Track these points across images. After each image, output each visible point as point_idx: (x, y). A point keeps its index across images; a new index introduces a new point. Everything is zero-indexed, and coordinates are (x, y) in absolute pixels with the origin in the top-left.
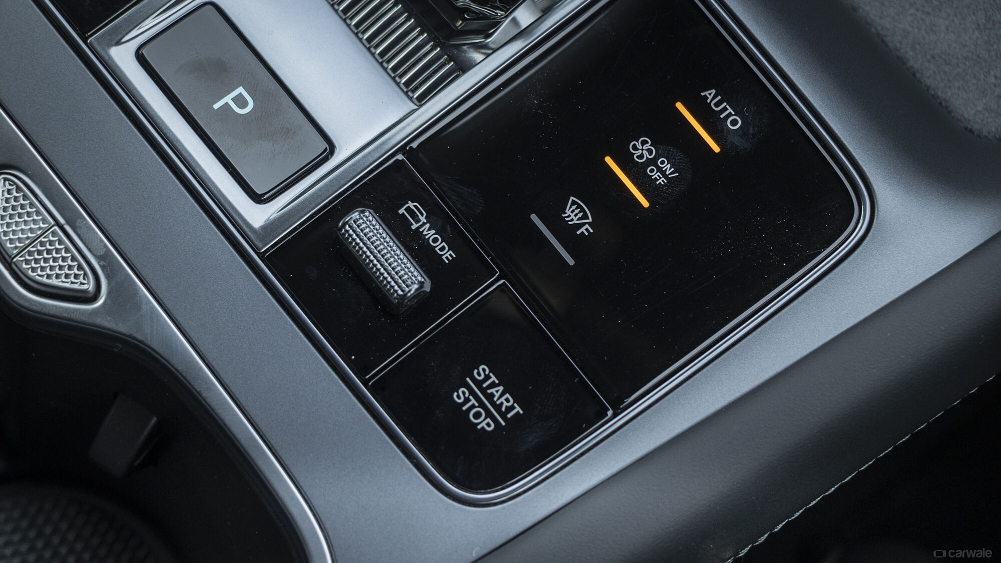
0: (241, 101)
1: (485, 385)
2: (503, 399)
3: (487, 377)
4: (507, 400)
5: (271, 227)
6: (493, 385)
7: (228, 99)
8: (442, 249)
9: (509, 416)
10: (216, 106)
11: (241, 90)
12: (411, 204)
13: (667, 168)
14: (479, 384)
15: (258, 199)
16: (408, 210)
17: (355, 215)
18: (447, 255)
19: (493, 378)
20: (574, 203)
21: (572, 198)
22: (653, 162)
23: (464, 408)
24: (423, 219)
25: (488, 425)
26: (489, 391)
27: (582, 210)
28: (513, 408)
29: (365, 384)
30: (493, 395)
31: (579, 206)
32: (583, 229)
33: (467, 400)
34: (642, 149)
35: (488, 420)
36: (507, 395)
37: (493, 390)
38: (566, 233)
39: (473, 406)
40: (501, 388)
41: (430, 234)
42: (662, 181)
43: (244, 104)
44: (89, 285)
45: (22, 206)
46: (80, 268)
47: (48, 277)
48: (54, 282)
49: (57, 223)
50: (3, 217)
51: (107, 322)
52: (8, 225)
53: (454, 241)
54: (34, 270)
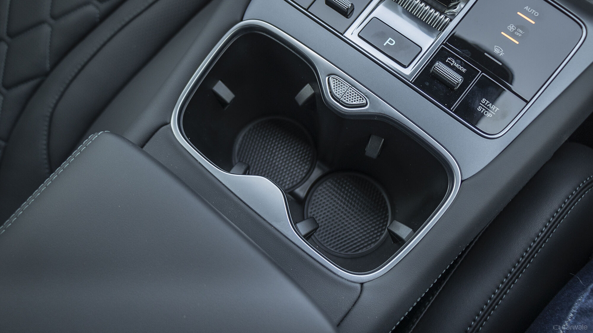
1: (486, 104)
2: (492, 107)
3: (486, 102)
4: (494, 107)
5: (412, 74)
6: (488, 104)
7: (387, 42)
8: (462, 69)
9: (496, 111)
10: (385, 45)
11: (390, 39)
12: (449, 59)
13: (521, 31)
14: (484, 104)
15: (405, 67)
16: (449, 60)
17: (437, 64)
18: (464, 70)
19: (488, 102)
20: (496, 47)
21: (495, 46)
22: (516, 31)
23: (482, 112)
24: (454, 62)
25: (490, 115)
26: (488, 106)
27: (499, 49)
28: (496, 109)
29: (451, 111)
30: (489, 106)
31: (498, 48)
32: (501, 54)
33: (482, 110)
34: (512, 28)
35: (490, 114)
36: (493, 106)
37: (489, 105)
38: (496, 56)
39: (484, 111)
40: (491, 104)
41: (457, 66)
42: (520, 35)
43: (392, 42)
44: (365, 102)
45: (339, 84)
46: (360, 97)
47: (352, 102)
48: (354, 103)
49: (350, 87)
50: (334, 89)
51: (372, 111)
52: (336, 90)
53: (465, 66)
54: (347, 101)
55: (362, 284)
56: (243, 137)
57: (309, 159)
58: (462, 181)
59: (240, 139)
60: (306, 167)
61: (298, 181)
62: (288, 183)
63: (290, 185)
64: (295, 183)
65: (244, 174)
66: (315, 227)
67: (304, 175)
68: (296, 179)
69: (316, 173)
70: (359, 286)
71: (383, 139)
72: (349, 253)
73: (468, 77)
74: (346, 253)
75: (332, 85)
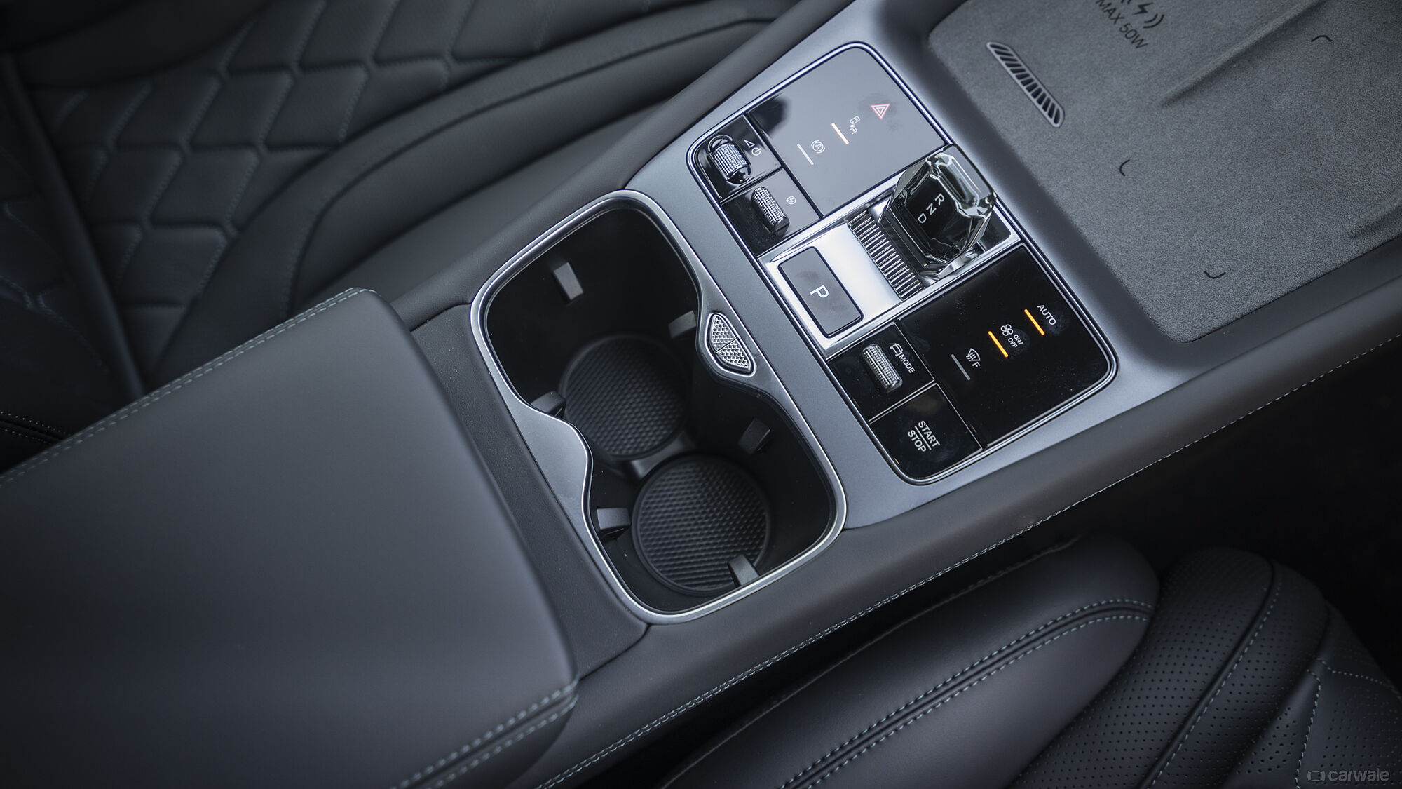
0: (823, 292)
1: (923, 430)
2: (931, 438)
3: (925, 427)
4: (933, 438)
5: (831, 350)
6: (927, 430)
7: (817, 290)
8: (909, 366)
9: (933, 445)
10: (812, 293)
11: (823, 287)
12: (896, 345)
13: (1018, 339)
14: (920, 429)
15: (827, 336)
16: (895, 347)
17: (871, 347)
18: (911, 370)
19: (927, 428)
20: (972, 351)
21: (972, 349)
22: (1012, 336)
23: (913, 440)
24: (901, 352)
25: (923, 448)
26: (925, 433)
27: (976, 355)
28: (935, 442)
29: (868, 423)
30: (926, 435)
31: (975, 353)
32: (975, 364)
33: (914, 436)
34: (1007, 330)
35: (923, 446)
36: (933, 436)
37: (927, 433)
38: (967, 365)
39: (917, 439)
40: (931, 432)
41: (904, 359)
42: (1015, 345)
43: (824, 293)
44: (749, 368)
45: (723, 330)
46: (746, 359)
47: (731, 361)
48: (734, 364)
49: (737, 338)
50: (714, 333)
51: (756, 384)
52: (716, 337)
53: (915, 363)
54: (725, 357)
55: (649, 625)
56: (589, 354)
57: (673, 421)
58: (843, 529)
59: (583, 354)
60: (665, 432)
61: (645, 449)
62: (628, 446)
63: (631, 451)
64: (638, 451)
65: (552, 413)
66: (624, 523)
67: (656, 443)
68: (642, 445)
69: (674, 447)
70: (644, 626)
71: (769, 431)
72: (679, 585)
73: (910, 382)
74: (676, 584)
75: (713, 327)
